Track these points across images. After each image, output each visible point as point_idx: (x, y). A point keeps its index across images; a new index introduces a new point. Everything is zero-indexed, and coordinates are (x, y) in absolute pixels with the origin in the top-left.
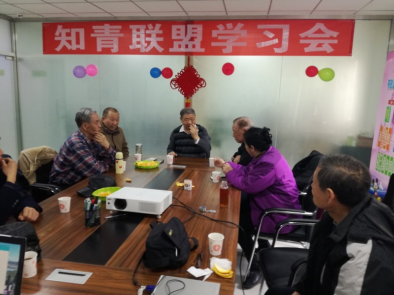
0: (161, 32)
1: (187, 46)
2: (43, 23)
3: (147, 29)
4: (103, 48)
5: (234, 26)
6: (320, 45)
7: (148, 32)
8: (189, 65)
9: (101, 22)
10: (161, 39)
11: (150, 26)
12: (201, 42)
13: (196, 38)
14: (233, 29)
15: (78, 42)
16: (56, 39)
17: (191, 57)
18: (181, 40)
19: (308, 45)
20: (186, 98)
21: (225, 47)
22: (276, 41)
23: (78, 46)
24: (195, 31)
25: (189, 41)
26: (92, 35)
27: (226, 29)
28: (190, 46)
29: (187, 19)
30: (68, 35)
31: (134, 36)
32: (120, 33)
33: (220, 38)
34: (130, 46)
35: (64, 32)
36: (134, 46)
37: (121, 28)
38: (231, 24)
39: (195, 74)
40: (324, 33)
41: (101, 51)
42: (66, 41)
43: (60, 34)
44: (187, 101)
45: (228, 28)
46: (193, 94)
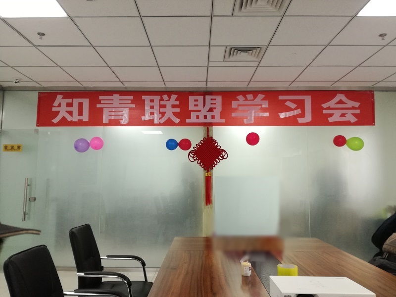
0: (177, 103)
1: (205, 117)
2: (39, 93)
3: (162, 99)
4: (110, 120)
5: (255, 97)
6: (343, 115)
7: (162, 103)
8: (208, 135)
9: (110, 92)
10: (178, 110)
11: (165, 97)
12: (221, 112)
13: (215, 108)
14: (253, 100)
15: (80, 113)
16: (54, 109)
17: (210, 128)
18: (199, 111)
19: (331, 115)
20: (206, 171)
21: (246, 118)
22: (299, 111)
23: (80, 118)
24: (213, 102)
25: (208, 111)
26: (98, 106)
27: (246, 99)
28: (209, 117)
29: (205, 90)
30: (70, 105)
31: (147, 108)
32: (131, 103)
33: (240, 108)
34: (142, 117)
35: (64, 102)
36: (147, 117)
37: (132, 99)
38: (252, 95)
39: (216, 145)
40: (346, 103)
41: (108, 122)
42: (67, 112)
43: (60, 104)
44: (208, 175)
45: (248, 99)
46: (214, 167)
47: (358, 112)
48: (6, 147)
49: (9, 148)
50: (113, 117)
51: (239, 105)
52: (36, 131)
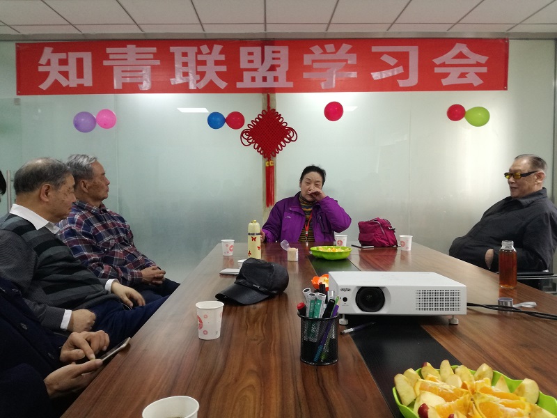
0: (222, 57)
1: (265, 79)
2: (17, 44)
3: (199, 52)
4: (124, 84)
5: (337, 48)
6: (463, 75)
7: (200, 58)
8: (269, 107)
9: (121, 42)
10: (223, 69)
11: (205, 49)
12: (288, 72)
13: (279, 66)
14: (334, 53)
15: (80, 74)
16: (41, 69)
17: (271, 95)
18: (255, 70)
19: (446, 75)
20: (267, 159)
21: (324, 80)
22: (399, 70)
23: (80, 81)
24: (276, 55)
25: (269, 70)
26: (106, 63)
27: (325, 52)
28: (270, 79)
29: (263, 37)
30: (64, 62)
31: (178, 65)
32: (155, 58)
33: (316, 65)
34: (171, 79)
35: (55, 58)
36: (178, 80)
37: (156, 52)
38: (332, 45)
39: (280, 121)
40: (468, 58)
41: (121, 88)
42: (60, 72)
43: (49, 61)
44: (269, 164)
45: (328, 51)
46: (278, 153)
47: (484, 70)
50: (128, 80)
51: (314, 61)
52: (17, 102)
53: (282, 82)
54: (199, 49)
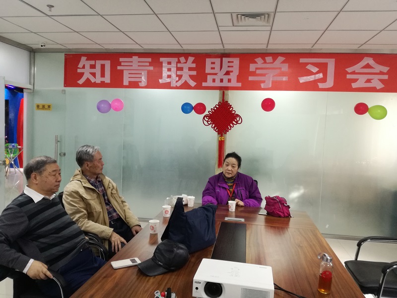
0: (194, 65)
1: (222, 81)
2: (65, 54)
3: (179, 62)
4: (130, 82)
5: (274, 60)
6: (369, 81)
7: (179, 65)
8: (223, 100)
9: (129, 54)
10: (194, 73)
11: (182, 59)
12: (237, 76)
13: (232, 72)
14: (272, 63)
15: (103, 75)
16: (79, 71)
17: (226, 92)
18: (216, 74)
19: (355, 80)
20: (220, 135)
21: (264, 82)
22: (321, 76)
23: (103, 79)
24: (231, 64)
25: (224, 75)
26: (119, 68)
27: (265, 62)
28: (226, 81)
29: (223, 52)
30: (93, 67)
31: (165, 70)
32: (150, 66)
33: (258, 72)
34: (160, 80)
35: (88, 64)
36: (164, 80)
37: (150, 61)
38: (271, 57)
39: (231, 109)
40: (373, 68)
41: (127, 84)
42: (90, 73)
43: (84, 65)
44: (221, 139)
45: (267, 62)
46: (228, 131)
48: (38, 106)
49: (41, 107)
50: (132, 80)
53: (234, 83)
54: (179, 60)
